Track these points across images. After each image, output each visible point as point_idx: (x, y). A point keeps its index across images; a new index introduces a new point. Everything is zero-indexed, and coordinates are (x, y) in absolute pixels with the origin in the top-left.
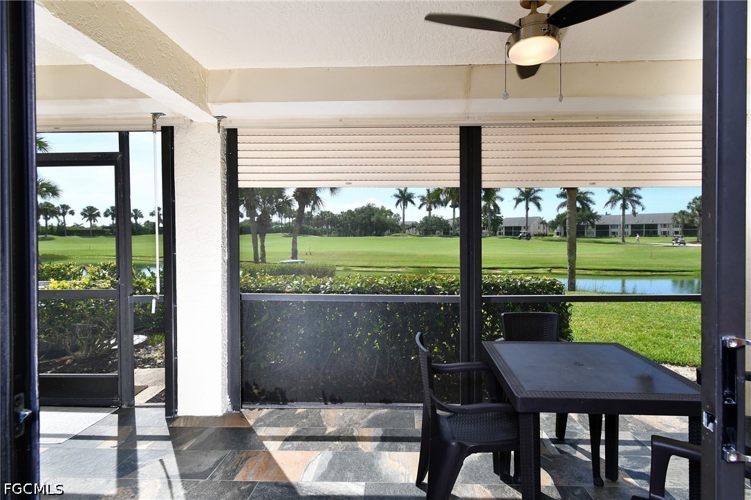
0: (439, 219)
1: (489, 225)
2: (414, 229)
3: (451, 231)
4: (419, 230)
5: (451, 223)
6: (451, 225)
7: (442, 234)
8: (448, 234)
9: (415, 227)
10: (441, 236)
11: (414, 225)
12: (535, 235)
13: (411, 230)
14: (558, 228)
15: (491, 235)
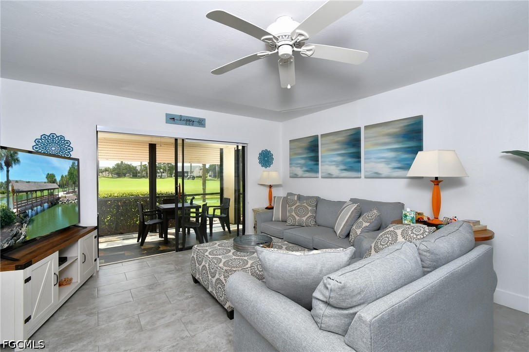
0: (129, 165)
1: (167, 170)
2: (107, 172)
3: (138, 174)
4: (112, 173)
5: (139, 169)
6: (139, 170)
7: (132, 176)
8: (136, 176)
9: (108, 171)
10: (131, 178)
11: (106, 170)
12: (197, 177)
13: (104, 173)
14: (210, 172)
15: (168, 177)
